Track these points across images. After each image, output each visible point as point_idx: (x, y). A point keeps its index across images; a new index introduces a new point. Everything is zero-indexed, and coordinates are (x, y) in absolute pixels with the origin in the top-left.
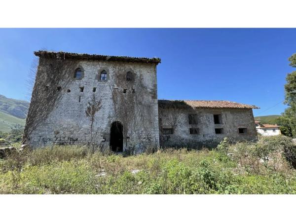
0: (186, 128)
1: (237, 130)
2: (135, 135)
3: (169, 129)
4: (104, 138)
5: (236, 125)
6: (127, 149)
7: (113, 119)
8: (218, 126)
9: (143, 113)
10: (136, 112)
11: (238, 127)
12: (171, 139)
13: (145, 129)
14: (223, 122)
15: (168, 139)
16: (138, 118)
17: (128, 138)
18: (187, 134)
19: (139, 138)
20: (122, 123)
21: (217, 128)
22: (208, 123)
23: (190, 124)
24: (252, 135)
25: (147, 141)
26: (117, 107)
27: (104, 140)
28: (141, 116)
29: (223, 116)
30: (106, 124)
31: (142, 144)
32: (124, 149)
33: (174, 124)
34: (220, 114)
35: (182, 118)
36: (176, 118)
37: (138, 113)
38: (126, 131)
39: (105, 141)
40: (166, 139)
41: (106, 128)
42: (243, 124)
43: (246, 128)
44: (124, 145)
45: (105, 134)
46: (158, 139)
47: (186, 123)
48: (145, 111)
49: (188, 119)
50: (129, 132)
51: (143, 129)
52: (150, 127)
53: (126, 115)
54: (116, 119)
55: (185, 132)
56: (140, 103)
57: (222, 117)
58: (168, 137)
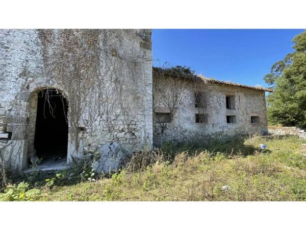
0: (191, 113)
1: (249, 119)
2: (98, 124)
3: (166, 114)
4: (5, 132)
5: (249, 112)
6: (79, 155)
7: (39, 80)
8: (231, 113)
9: (121, 74)
10: (103, 71)
11: (251, 115)
12: (167, 132)
13: (125, 111)
14: (236, 107)
15: (162, 131)
16: (109, 86)
17: (82, 129)
18: (192, 123)
19: (110, 131)
20: (66, 94)
21: (229, 115)
22: (219, 107)
23: (196, 107)
24: (262, 126)
25: (128, 136)
26: (50, 52)
27: (6, 136)
28: (116, 81)
29: (237, 99)
30: (14, 91)
31: (116, 144)
32: (69, 157)
33: (174, 105)
34: (233, 96)
35: (186, 96)
36: (177, 97)
37: (109, 73)
38: (78, 114)
39: (9, 138)
40: (160, 131)
41: (14, 104)
42: (256, 111)
43: (258, 117)
44: (71, 148)
45: (9, 119)
46: (151, 132)
47: (190, 105)
48: (125, 71)
49: (194, 99)
50: (85, 116)
51: (118, 111)
52: (134, 108)
53: (77, 75)
54: (48, 81)
55: (188, 119)
56: (115, 53)
57: (235, 99)
58: (163, 128)
